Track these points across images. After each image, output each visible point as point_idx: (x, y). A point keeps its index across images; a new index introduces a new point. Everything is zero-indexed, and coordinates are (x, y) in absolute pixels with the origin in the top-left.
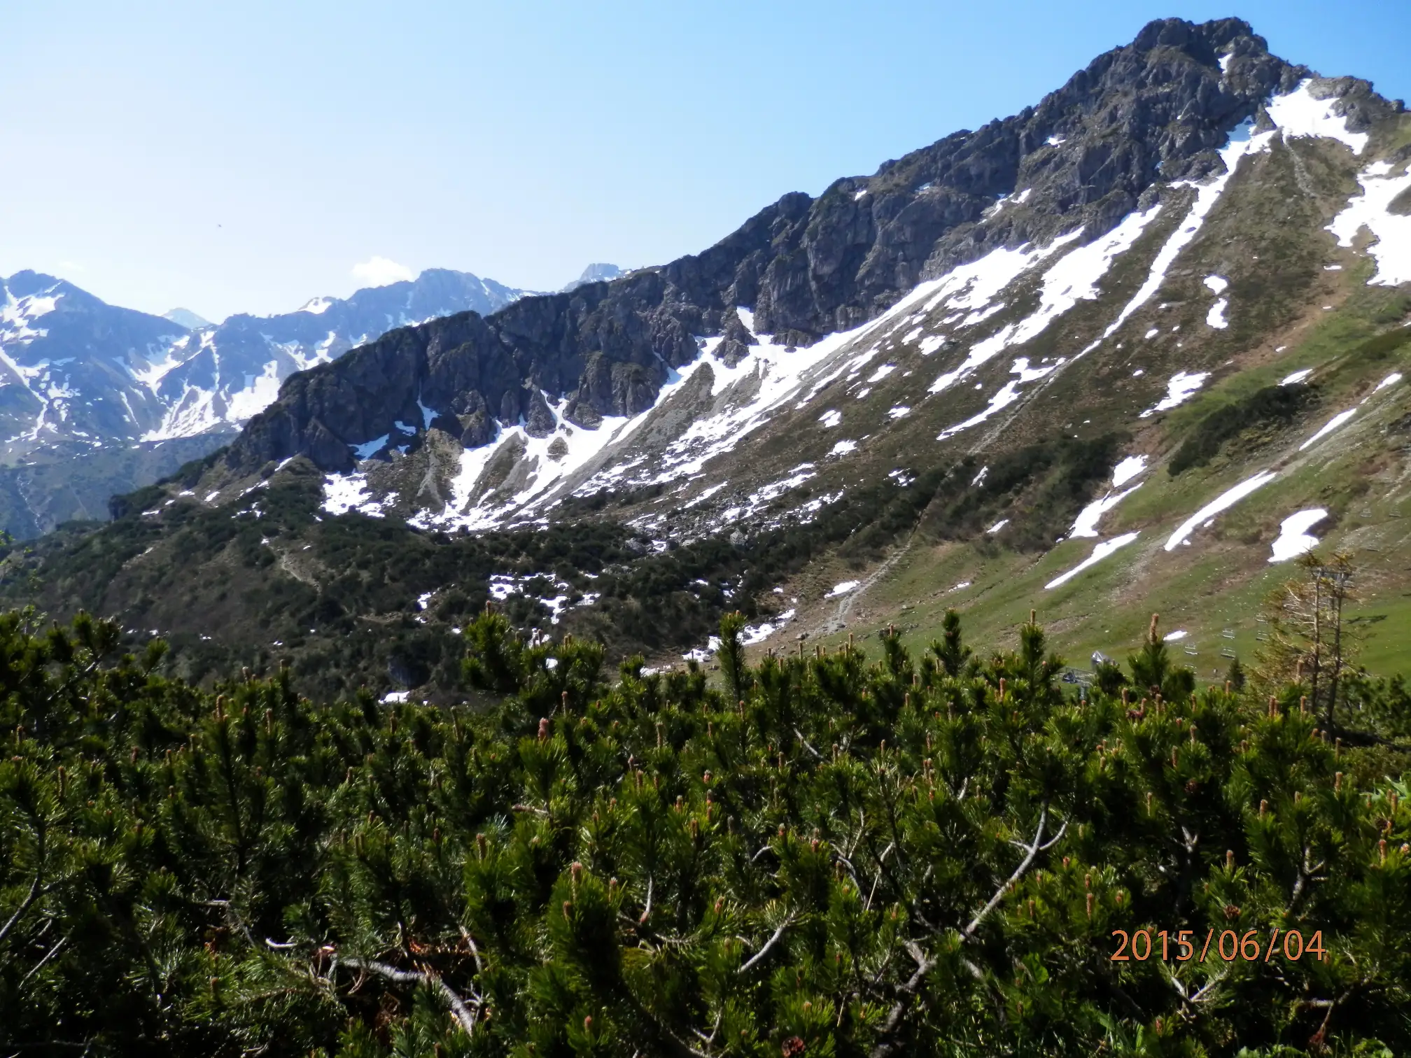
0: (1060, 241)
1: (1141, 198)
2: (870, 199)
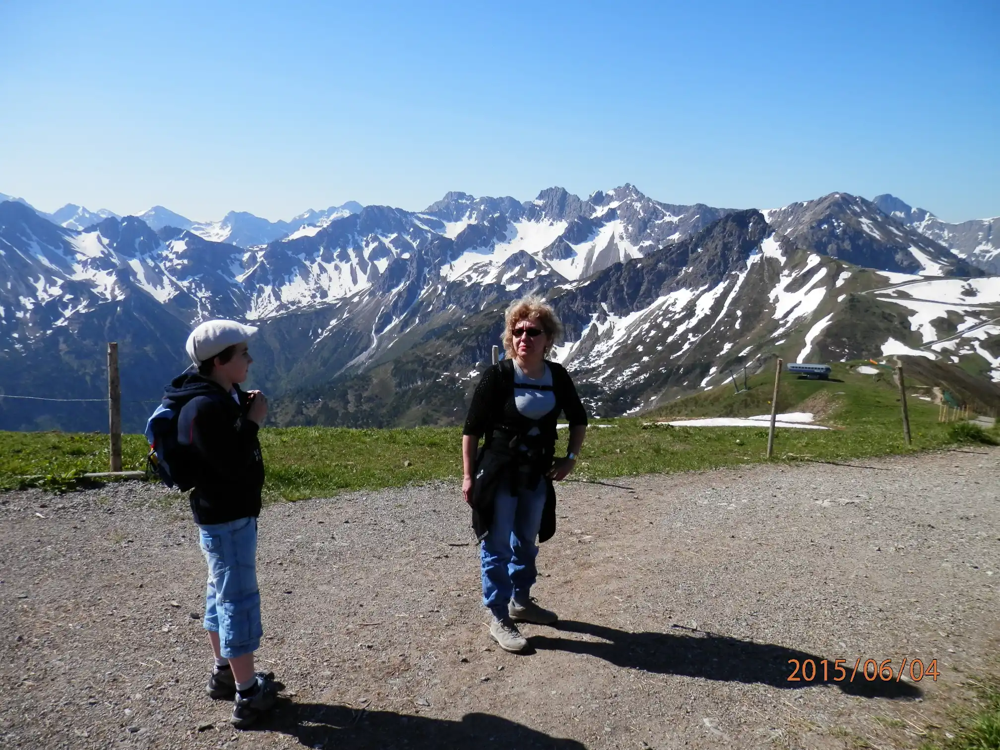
0: (702, 289)
1: (725, 277)
2: (643, 268)
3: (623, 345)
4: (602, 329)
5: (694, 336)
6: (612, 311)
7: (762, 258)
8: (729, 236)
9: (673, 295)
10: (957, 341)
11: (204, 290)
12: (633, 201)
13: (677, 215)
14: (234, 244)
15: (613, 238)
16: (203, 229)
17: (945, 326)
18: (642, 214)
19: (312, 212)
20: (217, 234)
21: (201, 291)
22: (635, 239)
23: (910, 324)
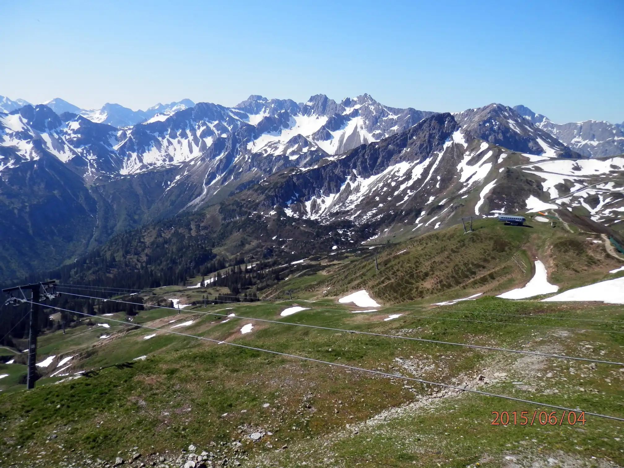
0: (415, 162)
1: (430, 155)
2: (379, 148)
3: (367, 196)
4: (353, 186)
5: (411, 192)
6: (359, 175)
7: (453, 144)
8: (433, 130)
9: (398, 166)
10: (571, 198)
11: (92, 154)
12: (369, 104)
13: (397, 115)
14: (109, 124)
15: (356, 128)
16: (88, 114)
17: (563, 189)
18: (375, 113)
19: (160, 105)
20: (98, 118)
21: (90, 155)
22: (370, 129)
23: (543, 187)
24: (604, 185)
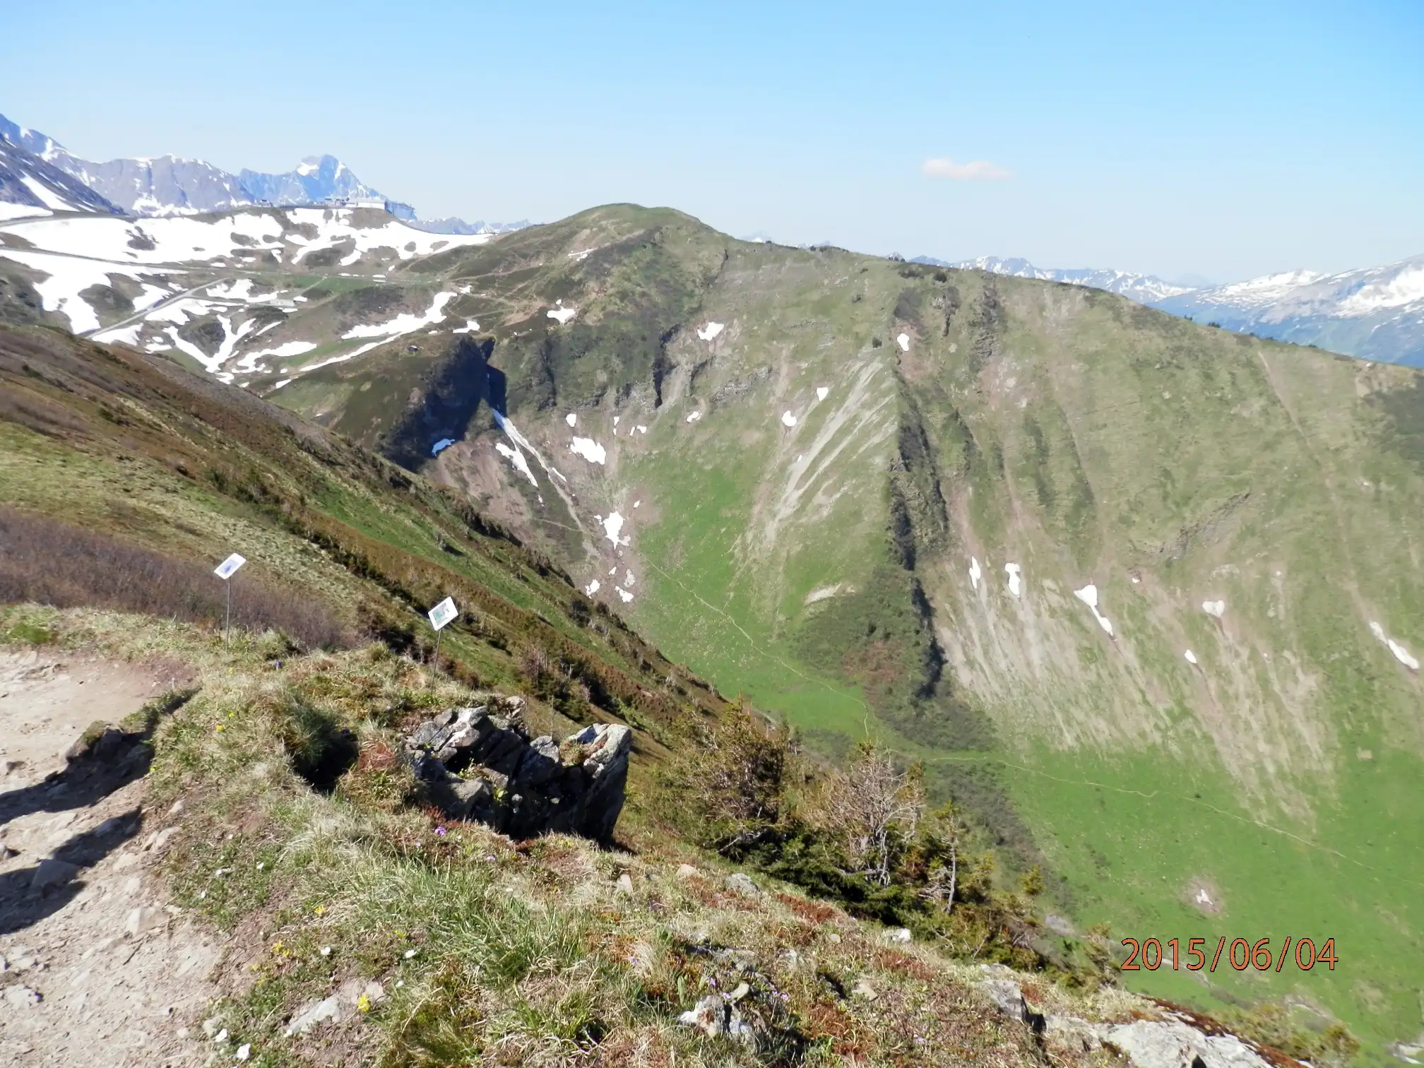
10: (138, 327)
17: (110, 301)
23: (39, 298)
24: (225, 287)
